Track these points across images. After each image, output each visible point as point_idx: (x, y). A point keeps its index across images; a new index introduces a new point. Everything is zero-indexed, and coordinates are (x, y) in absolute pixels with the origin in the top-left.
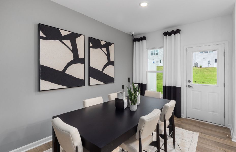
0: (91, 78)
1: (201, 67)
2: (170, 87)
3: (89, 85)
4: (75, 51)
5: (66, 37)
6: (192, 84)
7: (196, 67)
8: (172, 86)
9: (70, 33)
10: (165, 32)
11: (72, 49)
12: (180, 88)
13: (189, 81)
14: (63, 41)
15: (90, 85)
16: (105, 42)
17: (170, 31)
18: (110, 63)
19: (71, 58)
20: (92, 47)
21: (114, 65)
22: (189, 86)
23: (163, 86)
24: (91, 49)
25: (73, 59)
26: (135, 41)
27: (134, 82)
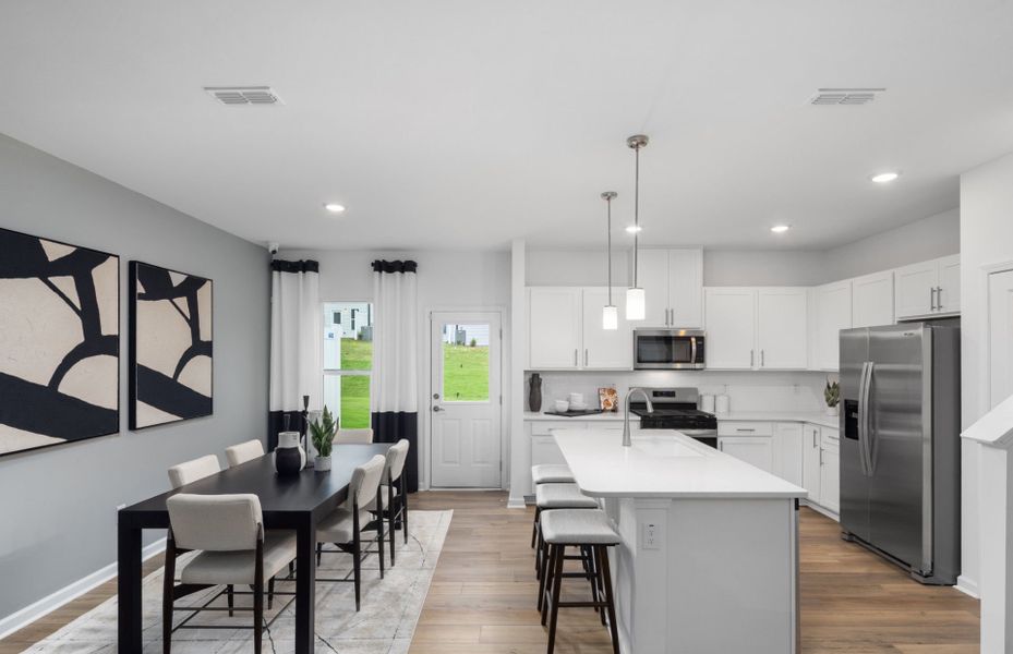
0: (140, 405)
1: (473, 344)
2: (389, 415)
3: (132, 426)
4: (89, 312)
5: (62, 267)
6: (443, 401)
7: (459, 343)
8: (396, 411)
9: (74, 249)
10: (377, 262)
11: (79, 307)
12: (414, 415)
13: (436, 396)
14: (50, 279)
15: (139, 425)
16: (183, 278)
17: (390, 258)
18: (200, 348)
19: (76, 336)
20: (142, 297)
21: (210, 355)
22: (436, 409)
23: (373, 414)
24: (140, 304)
25: (82, 340)
26: (279, 270)
27: (274, 408)
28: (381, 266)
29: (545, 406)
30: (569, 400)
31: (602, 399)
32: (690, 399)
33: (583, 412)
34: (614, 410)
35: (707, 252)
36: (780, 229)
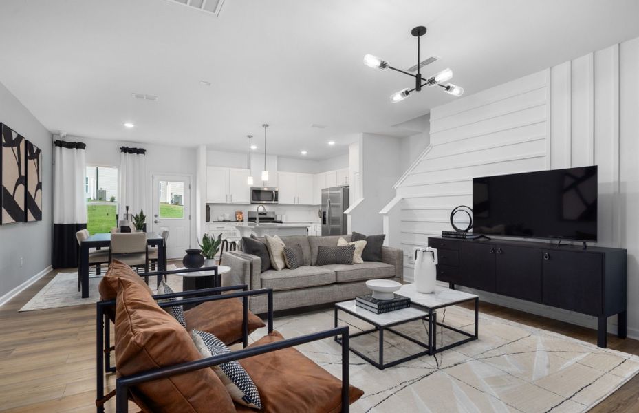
6: (160, 218)
10: (123, 147)
12: (144, 225)
13: (156, 216)
16: (36, 149)
17: (131, 146)
18: (39, 185)
21: (41, 189)
22: (156, 222)
24: (29, 161)
26: (61, 146)
27: (57, 221)
28: (125, 150)
29: (212, 219)
30: (224, 215)
31: (237, 216)
32: (272, 216)
33: (229, 221)
34: (242, 221)
35: (279, 157)
36: (304, 153)
